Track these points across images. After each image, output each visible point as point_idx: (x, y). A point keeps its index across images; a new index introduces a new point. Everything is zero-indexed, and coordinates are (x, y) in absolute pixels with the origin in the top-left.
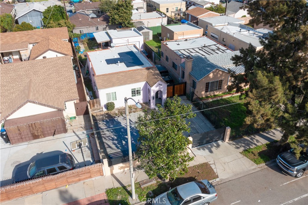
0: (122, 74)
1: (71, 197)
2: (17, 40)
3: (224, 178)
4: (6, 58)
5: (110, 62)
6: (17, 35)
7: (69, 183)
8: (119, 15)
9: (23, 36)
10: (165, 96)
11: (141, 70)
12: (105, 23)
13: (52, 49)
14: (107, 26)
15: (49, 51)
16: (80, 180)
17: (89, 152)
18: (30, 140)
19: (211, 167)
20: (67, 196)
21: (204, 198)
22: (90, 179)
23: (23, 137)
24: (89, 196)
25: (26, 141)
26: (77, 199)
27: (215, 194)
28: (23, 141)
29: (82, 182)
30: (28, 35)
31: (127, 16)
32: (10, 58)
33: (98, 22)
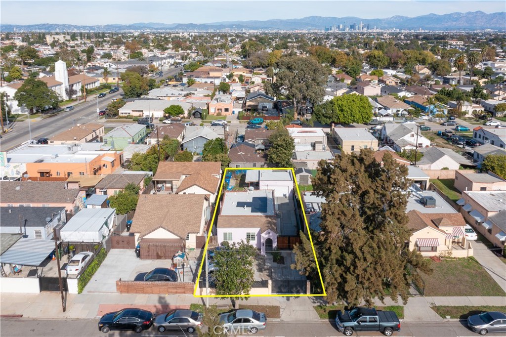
0: (242, 218)
1: (166, 302)
2: (174, 170)
3: (284, 320)
4: (159, 186)
5: (240, 204)
6: (175, 165)
7: (169, 293)
8: (277, 154)
9: (179, 167)
10: (275, 245)
11: (261, 216)
12: (264, 159)
13: (197, 184)
14: (265, 163)
15: (195, 186)
16: (176, 293)
17: (193, 277)
18: (154, 259)
19: (279, 310)
20: (163, 301)
21: (252, 322)
22: (184, 295)
23: (150, 255)
24: (178, 305)
25: (152, 259)
26: (169, 304)
27: (264, 323)
28: (149, 259)
29: (178, 295)
30: (184, 166)
31: (285, 157)
32: (163, 186)
33: (257, 158)
